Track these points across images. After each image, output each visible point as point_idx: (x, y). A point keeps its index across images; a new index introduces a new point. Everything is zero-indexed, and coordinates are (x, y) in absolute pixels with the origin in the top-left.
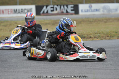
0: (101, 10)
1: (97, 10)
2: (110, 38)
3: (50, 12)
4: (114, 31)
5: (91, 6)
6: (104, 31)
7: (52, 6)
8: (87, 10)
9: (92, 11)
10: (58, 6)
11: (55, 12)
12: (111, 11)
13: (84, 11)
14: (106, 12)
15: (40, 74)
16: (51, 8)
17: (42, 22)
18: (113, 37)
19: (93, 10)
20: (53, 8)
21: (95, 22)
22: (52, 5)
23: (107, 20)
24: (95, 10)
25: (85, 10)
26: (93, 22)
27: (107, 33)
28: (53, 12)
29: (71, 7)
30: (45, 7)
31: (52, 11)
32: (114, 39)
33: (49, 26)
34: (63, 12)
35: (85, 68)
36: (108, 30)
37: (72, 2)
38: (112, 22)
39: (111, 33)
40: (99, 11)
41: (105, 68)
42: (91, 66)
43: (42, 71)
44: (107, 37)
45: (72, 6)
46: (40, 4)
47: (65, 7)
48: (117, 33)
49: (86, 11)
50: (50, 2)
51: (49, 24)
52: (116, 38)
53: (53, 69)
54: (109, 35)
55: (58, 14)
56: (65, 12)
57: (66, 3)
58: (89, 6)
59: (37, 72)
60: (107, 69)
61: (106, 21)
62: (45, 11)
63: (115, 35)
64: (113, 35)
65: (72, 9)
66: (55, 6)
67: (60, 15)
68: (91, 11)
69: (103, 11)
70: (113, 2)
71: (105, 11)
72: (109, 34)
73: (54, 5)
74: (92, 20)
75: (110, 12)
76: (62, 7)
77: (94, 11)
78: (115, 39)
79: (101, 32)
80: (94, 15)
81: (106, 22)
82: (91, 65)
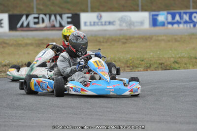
0: (118, 23)
1: (110, 23)
2: (131, 69)
3: (32, 25)
4: (138, 58)
5: (101, 16)
6: (122, 58)
7: (36, 16)
8: (94, 23)
9: (102, 25)
10: (45, 15)
11: (41, 25)
12: (133, 25)
13: (88, 24)
14: (124, 27)
15: (17, 127)
16: (35, 18)
17: (20, 42)
18: (136, 67)
19: (103, 23)
20: (38, 18)
21: (106, 42)
22: (36, 14)
23: (127, 39)
24: (107, 23)
25: (90, 23)
26: (103, 42)
27: (127, 61)
28: (37, 26)
29: (68, 18)
30: (24, 18)
31: (35, 23)
32: (138, 71)
33: (31, 48)
34: (54, 26)
35: (92, 118)
36: (129, 56)
37: (69, 9)
38: (134, 42)
39: (133, 61)
40: (113, 25)
41: (124, 119)
42: (102, 116)
43: (21, 123)
44: (127, 67)
45: (70, 15)
46: (16, 12)
47: (58, 17)
48: (143, 61)
49: (92, 24)
50: (33, 8)
51: (31, 44)
52: (142, 69)
53: (39, 120)
54: (130, 65)
55: (45, 29)
56: (57, 25)
57: (59, 10)
58: (98, 17)
59: (12, 125)
60: (128, 121)
61: (125, 41)
62: (25, 24)
63: (140, 64)
64: (137, 64)
65: (69, 20)
66: (41, 16)
67: (49, 30)
68: (100, 24)
69: (120, 25)
70: (136, 10)
71: (124, 24)
72: (131, 63)
73: (39, 14)
74: (102, 40)
75: (132, 27)
76: (53, 17)
77: (105, 25)
78: (141, 71)
79: (116, 59)
80: (105, 30)
81: (125, 43)
82: (100, 114)
